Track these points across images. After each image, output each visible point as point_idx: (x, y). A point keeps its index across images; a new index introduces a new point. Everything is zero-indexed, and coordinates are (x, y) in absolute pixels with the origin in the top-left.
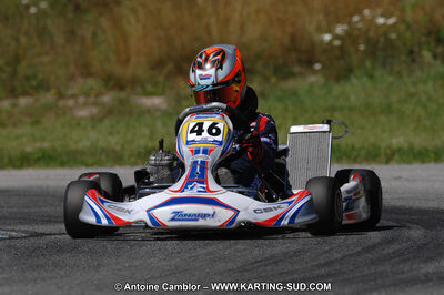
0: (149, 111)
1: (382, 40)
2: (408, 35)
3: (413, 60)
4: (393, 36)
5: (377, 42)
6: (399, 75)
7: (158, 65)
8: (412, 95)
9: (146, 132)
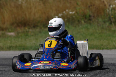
0: (10, 36)
1: (71, 17)
2: (78, 16)
3: (79, 23)
4: (74, 17)
5: (70, 18)
6: (76, 27)
7: (12, 24)
8: (79, 32)
9: (10, 42)
